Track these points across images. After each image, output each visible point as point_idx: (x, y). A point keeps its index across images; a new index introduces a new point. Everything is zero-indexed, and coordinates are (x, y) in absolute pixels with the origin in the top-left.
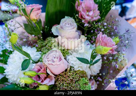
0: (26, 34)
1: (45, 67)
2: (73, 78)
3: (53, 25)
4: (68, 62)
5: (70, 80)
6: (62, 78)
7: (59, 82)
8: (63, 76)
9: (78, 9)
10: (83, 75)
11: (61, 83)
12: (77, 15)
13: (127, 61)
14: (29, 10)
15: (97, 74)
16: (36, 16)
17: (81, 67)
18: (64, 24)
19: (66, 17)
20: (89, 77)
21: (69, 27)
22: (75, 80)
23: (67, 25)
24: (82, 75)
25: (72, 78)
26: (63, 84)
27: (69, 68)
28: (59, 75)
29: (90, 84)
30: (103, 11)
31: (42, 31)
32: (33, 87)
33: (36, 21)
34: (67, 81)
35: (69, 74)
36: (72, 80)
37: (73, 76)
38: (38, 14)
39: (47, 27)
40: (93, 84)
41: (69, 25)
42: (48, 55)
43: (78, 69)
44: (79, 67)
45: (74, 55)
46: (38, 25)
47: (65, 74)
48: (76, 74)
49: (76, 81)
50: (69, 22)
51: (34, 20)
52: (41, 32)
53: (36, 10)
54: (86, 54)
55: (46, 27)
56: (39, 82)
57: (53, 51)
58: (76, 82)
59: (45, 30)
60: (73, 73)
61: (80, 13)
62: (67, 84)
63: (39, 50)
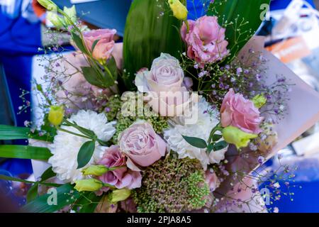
0: (87, 85)
1: (123, 156)
2: (176, 172)
3: (138, 70)
4: (166, 142)
5: (170, 177)
6: (156, 173)
7: (150, 180)
8: (157, 169)
9: (186, 39)
10: (195, 165)
11: (154, 183)
12: (184, 54)
13: (276, 137)
14: (89, 42)
15: (221, 161)
16: (104, 53)
17: (191, 152)
18: (158, 71)
19: (162, 54)
20: (205, 168)
21: (168, 77)
22: (180, 175)
23: (165, 74)
24: (193, 166)
25: (173, 173)
26: (157, 183)
27: (168, 155)
28: (151, 166)
29: (207, 182)
30: (236, 43)
31: (117, 80)
32: (102, 194)
33: (105, 62)
34: (165, 179)
35: (169, 165)
36: (174, 177)
37: (176, 169)
38: (107, 49)
39: (127, 71)
40: (212, 180)
41: (168, 72)
42: (128, 135)
43: (185, 156)
44: (186, 152)
45: (177, 130)
46: (109, 69)
47: (162, 165)
48: (181, 165)
49: (182, 177)
50: (169, 67)
51: (101, 59)
52: (116, 82)
53: (104, 42)
54: (201, 127)
55: (125, 71)
56: (113, 184)
57: (138, 125)
58: (181, 180)
59: (123, 77)
60: (176, 163)
61: (189, 48)
62: (165, 183)
63: (113, 116)
